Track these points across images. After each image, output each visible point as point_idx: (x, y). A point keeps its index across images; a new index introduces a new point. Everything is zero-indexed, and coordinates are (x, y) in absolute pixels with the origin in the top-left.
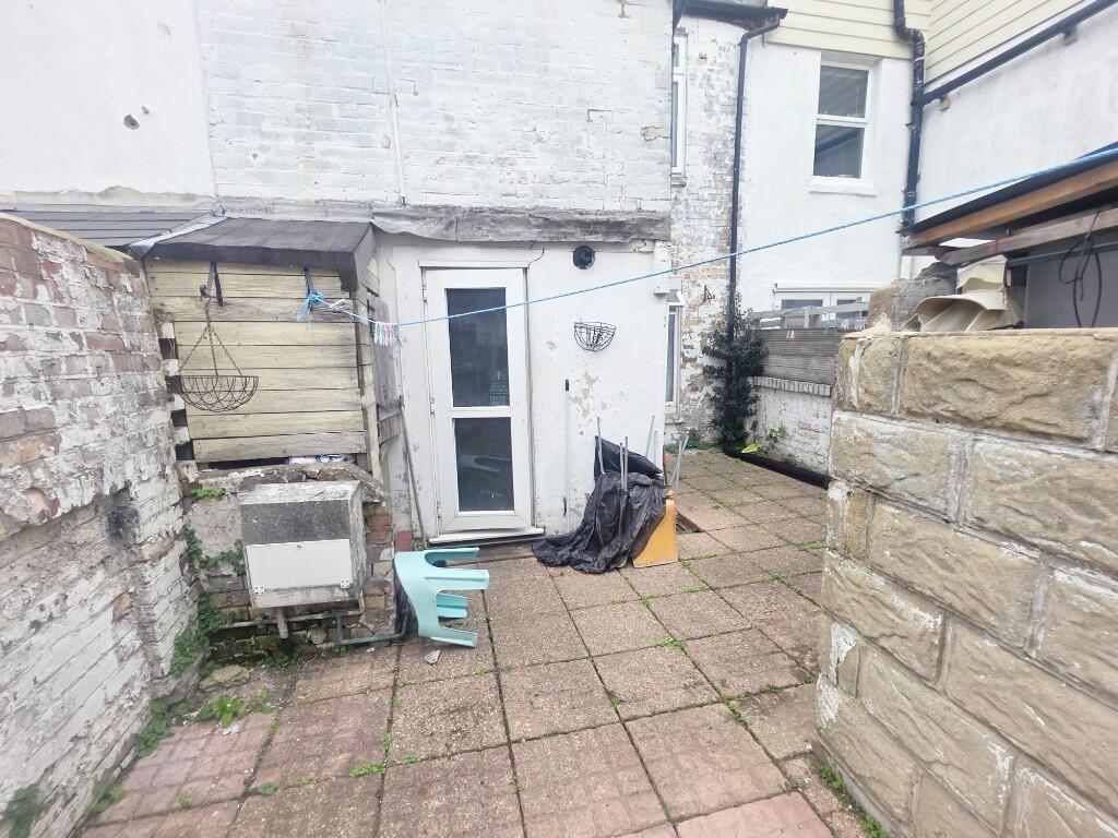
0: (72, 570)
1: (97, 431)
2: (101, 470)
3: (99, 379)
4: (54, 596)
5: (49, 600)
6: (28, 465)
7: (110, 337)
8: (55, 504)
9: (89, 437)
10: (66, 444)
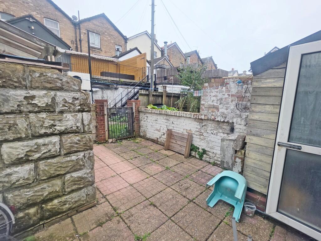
0: (221, 131)
1: (227, 111)
2: (226, 117)
3: (232, 102)
4: (216, 132)
5: (215, 132)
6: (213, 112)
7: (239, 94)
8: (216, 118)
9: (225, 111)
10: (220, 111)
